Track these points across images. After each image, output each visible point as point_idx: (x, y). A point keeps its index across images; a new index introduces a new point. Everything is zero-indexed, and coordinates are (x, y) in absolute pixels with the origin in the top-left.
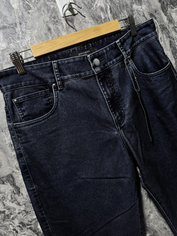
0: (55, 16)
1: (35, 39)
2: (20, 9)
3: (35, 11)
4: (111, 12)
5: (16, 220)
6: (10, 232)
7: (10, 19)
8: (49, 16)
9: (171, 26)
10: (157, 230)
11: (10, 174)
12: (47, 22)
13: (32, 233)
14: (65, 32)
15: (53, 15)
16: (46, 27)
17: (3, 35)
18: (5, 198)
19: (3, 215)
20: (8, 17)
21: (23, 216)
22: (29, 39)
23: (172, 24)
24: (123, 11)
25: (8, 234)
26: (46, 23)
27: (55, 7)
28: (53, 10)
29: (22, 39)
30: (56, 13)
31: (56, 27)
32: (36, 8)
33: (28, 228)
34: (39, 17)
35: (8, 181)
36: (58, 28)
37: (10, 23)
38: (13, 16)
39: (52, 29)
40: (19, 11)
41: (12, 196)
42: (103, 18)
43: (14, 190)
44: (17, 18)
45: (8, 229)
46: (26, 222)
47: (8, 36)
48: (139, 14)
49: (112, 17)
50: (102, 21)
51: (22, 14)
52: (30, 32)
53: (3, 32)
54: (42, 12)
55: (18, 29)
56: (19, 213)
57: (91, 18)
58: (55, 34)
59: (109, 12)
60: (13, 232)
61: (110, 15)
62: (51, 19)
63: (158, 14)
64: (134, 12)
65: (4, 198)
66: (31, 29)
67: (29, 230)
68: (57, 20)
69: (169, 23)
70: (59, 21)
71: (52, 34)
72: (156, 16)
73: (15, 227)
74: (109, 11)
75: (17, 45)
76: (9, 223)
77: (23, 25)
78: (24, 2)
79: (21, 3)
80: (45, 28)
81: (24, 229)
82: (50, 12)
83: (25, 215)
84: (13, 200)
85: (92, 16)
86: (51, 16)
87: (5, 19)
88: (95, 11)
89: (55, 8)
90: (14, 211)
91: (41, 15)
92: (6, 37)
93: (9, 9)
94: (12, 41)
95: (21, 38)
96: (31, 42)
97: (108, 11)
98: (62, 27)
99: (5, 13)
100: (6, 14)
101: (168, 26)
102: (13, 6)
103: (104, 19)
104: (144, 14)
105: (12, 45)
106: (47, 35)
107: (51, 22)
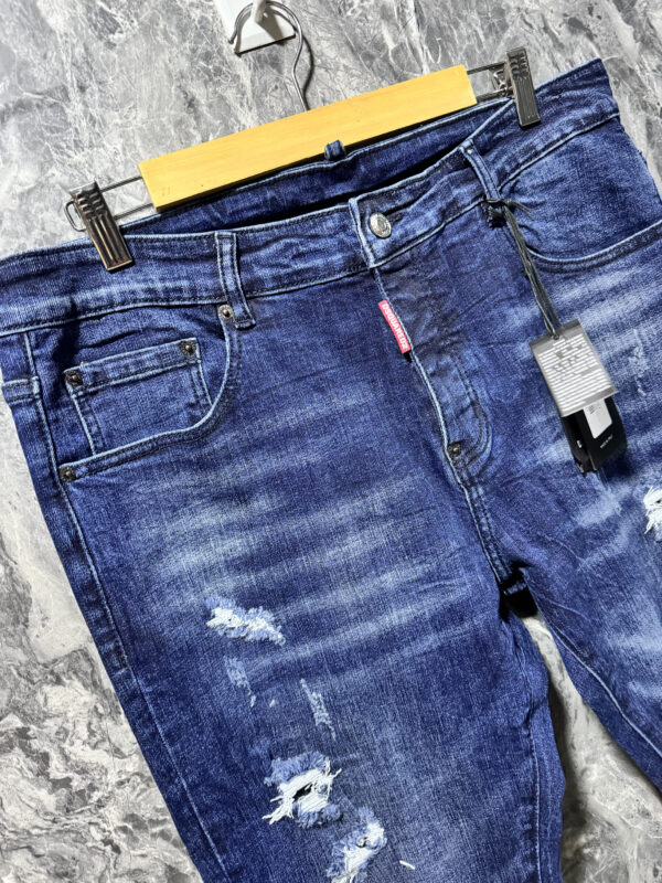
0: (209, 49)
1: (139, 143)
2: (76, 30)
3: (134, 36)
4: (420, 21)
5: (112, 809)
6: (93, 850)
7: (42, 75)
8: (188, 52)
9: (649, 65)
10: (615, 821)
11: (78, 647)
12: (182, 77)
13: (170, 851)
14: (250, 109)
15: (203, 46)
16: (178, 97)
17: (19, 135)
18: (67, 735)
19: (64, 791)
20: (34, 66)
21: (136, 793)
22: (119, 147)
23: (653, 53)
24: (465, 13)
25: (85, 856)
26: (178, 80)
27: (209, 16)
28: (202, 27)
29: (91, 146)
30: (213, 38)
31: (215, 92)
32: (136, 23)
33: (154, 835)
34: (150, 61)
35: (75, 673)
36: (222, 98)
37: (44, 86)
38: (53, 60)
39: (203, 101)
40: (75, 41)
41: (92, 727)
42: (391, 46)
43: (99, 705)
44: (67, 67)
45: (86, 841)
46: (148, 815)
47: (38, 138)
48: (526, 23)
49: (427, 42)
50: (385, 59)
51: (86, 49)
52: (121, 118)
53: (19, 126)
54: (160, 38)
55: (75, 109)
56: (121, 784)
57: (345, 49)
58: (212, 121)
59: (412, 21)
60: (104, 851)
61: (416, 34)
62: (197, 62)
63: (599, 17)
64: (508, 18)
65: (63, 733)
66: (121, 105)
67: (159, 840)
68: (217, 64)
69: (641, 52)
70: (224, 69)
71: (202, 120)
72: (591, 27)
73: (109, 832)
74: (414, 19)
75: (75, 172)
76: (87, 820)
77: (92, 95)
78: (91, 5)
79: (80, 9)
80: (174, 99)
81: (142, 837)
82: (191, 34)
83: (143, 790)
84: (96, 739)
85: (348, 43)
86: (194, 51)
87: (22, 75)
88: (361, 21)
89: (206, 19)
90: (104, 777)
91: (159, 49)
92: (31, 145)
93: (37, 32)
94: (55, 156)
95: (87, 144)
96: (125, 155)
97: (408, 18)
98: (239, 91)
99: (23, 50)
100: (28, 55)
101: (640, 62)
102: (51, 21)
103: (396, 52)
104: (545, 21)
105: (57, 174)
106: (183, 127)
107: (197, 75)
